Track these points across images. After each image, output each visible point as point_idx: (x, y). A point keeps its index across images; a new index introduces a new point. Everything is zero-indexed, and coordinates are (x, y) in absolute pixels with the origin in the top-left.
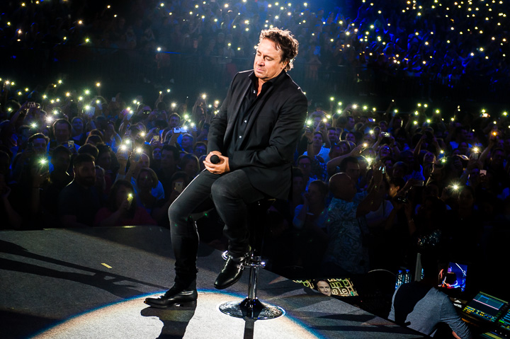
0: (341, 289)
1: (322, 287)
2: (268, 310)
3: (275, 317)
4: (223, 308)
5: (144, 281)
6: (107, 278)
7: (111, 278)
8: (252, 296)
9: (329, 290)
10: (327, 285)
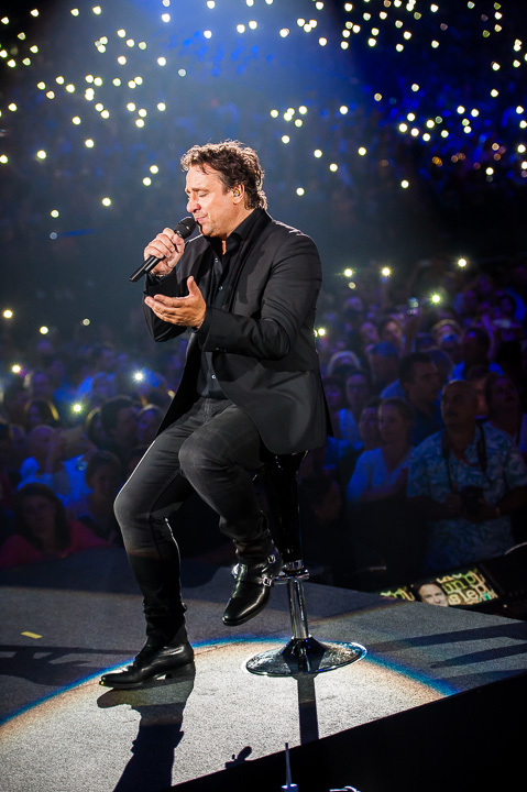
0: (464, 591)
1: (429, 596)
2: (335, 653)
3: (349, 662)
4: (253, 665)
5: (104, 648)
6: (38, 656)
7: (43, 655)
8: (301, 634)
9: (442, 598)
10: (438, 590)
